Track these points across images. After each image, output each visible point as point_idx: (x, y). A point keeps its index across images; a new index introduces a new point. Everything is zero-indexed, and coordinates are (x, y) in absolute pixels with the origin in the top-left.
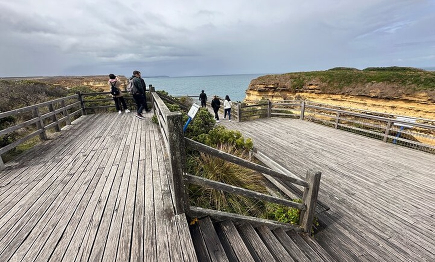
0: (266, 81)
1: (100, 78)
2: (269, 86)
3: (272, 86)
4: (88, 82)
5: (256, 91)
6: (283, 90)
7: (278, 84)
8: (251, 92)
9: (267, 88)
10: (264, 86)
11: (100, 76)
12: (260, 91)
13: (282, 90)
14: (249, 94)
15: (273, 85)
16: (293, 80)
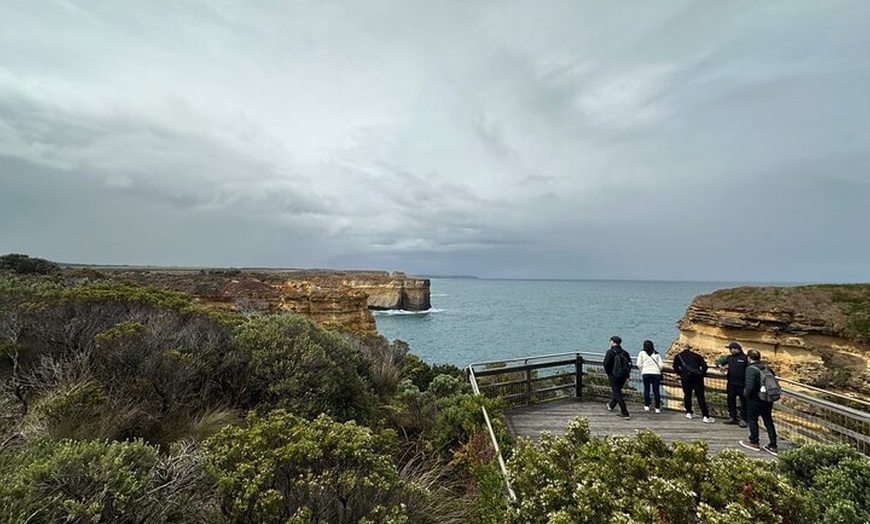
0: (749, 302)
1: (366, 274)
2: (760, 317)
3: (773, 319)
4: (349, 280)
5: (714, 326)
6: (813, 330)
7: (791, 314)
8: (695, 327)
9: (756, 321)
10: (743, 315)
11: (368, 272)
12: (728, 328)
13: (812, 333)
14: (690, 333)
15: (774, 314)
16: (847, 306)
